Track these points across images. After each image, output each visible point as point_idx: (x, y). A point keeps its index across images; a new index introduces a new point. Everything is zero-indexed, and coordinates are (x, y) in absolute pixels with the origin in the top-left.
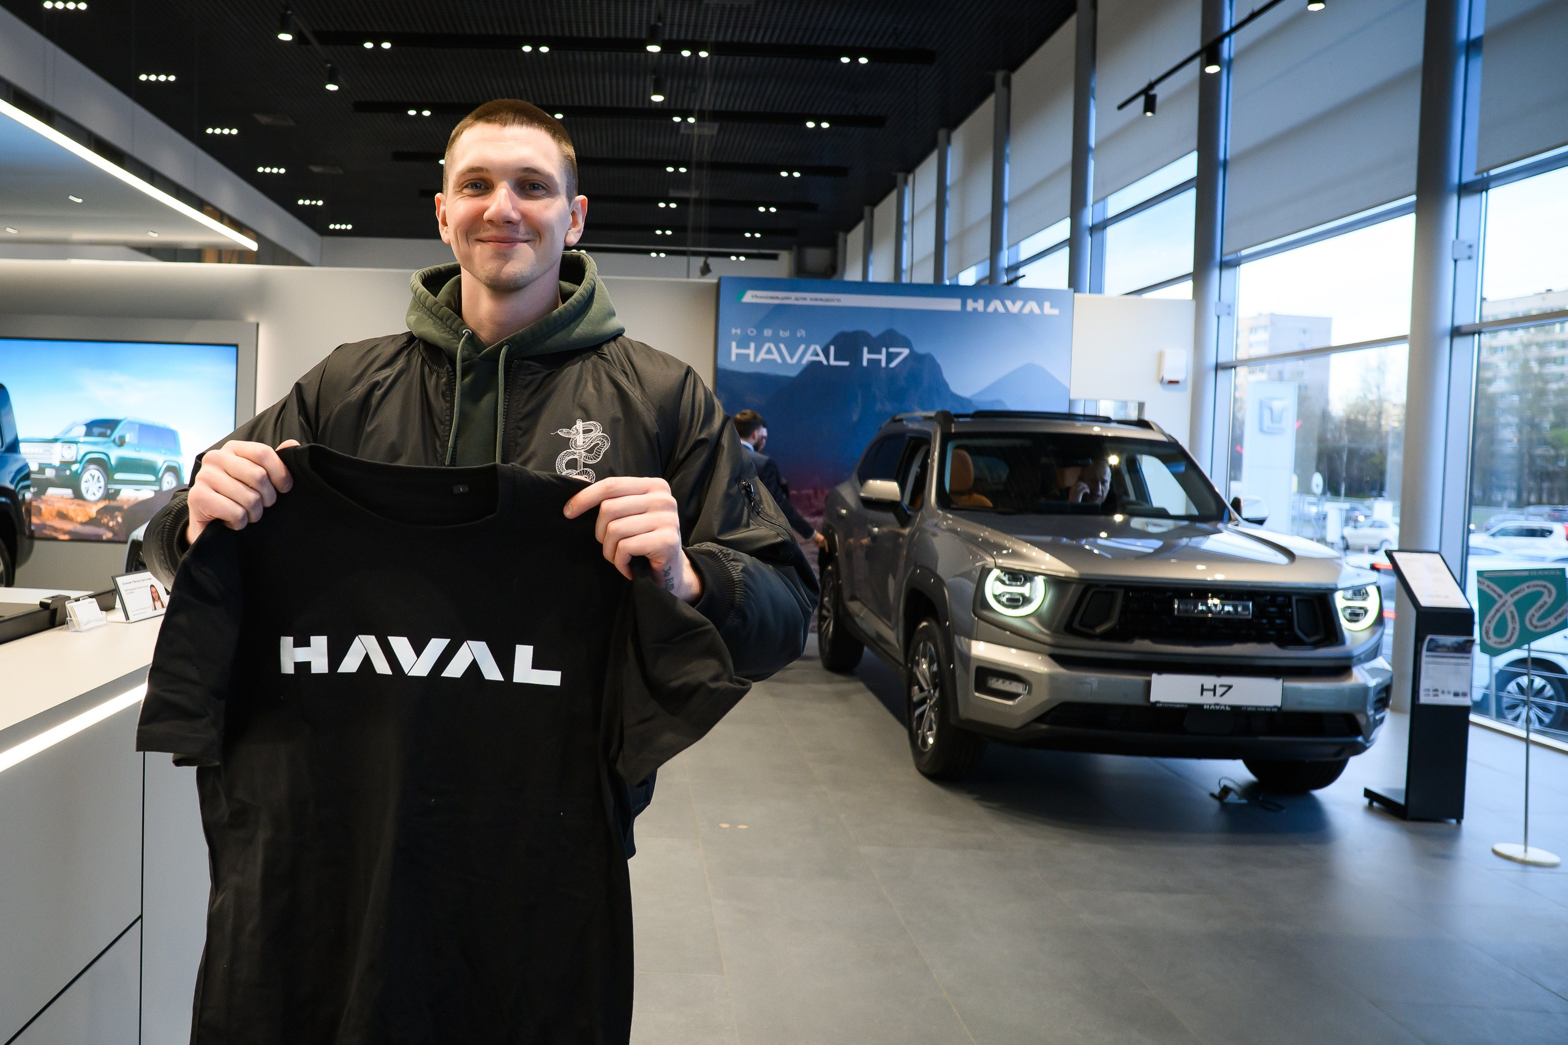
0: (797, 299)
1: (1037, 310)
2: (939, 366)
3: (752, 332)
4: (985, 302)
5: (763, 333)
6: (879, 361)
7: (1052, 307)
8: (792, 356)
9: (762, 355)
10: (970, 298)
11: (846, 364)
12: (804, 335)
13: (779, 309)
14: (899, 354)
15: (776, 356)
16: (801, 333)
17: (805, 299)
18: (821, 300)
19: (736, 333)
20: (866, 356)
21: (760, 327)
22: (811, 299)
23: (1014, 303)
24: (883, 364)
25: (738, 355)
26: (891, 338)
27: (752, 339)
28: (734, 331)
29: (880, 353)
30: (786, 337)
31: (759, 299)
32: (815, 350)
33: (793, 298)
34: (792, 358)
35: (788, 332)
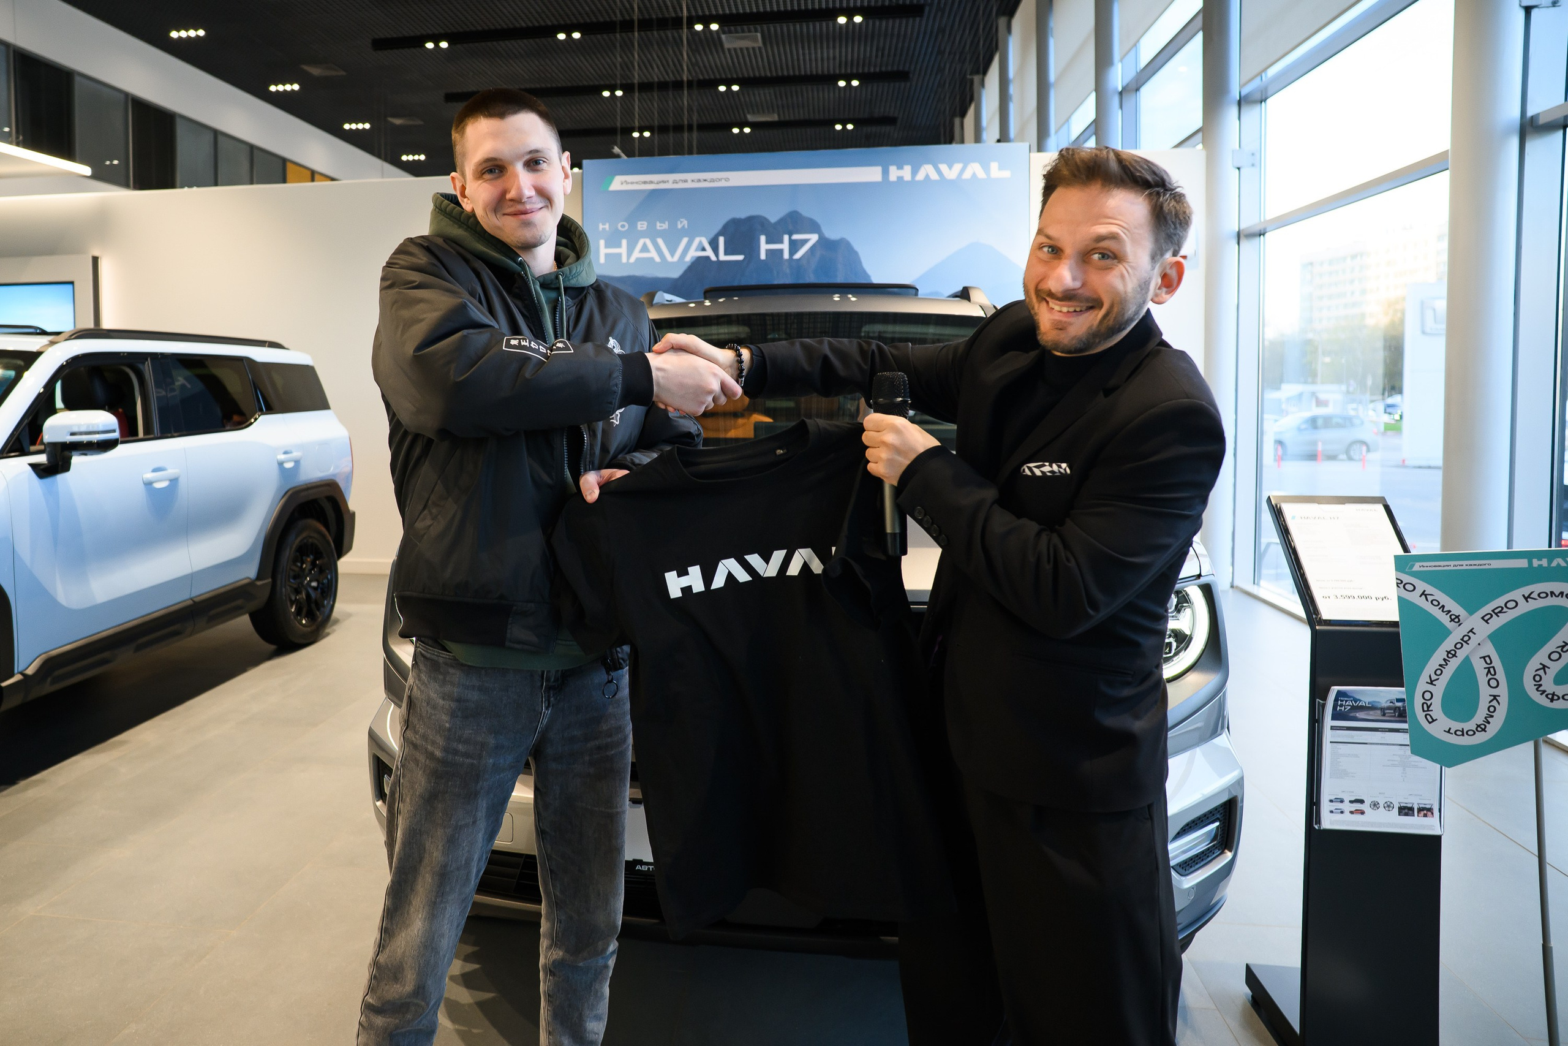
0: (675, 182)
1: (981, 174)
2: (856, 253)
3: (623, 226)
4: (912, 169)
5: (636, 227)
6: (781, 251)
7: (1001, 168)
8: (672, 253)
9: (636, 254)
10: (893, 165)
11: (740, 258)
12: (686, 227)
13: (655, 195)
14: (806, 241)
15: (653, 254)
16: (683, 223)
17: (686, 181)
18: (705, 179)
19: (604, 229)
20: (764, 246)
21: (632, 220)
22: (693, 180)
23: (950, 167)
24: (786, 256)
25: (607, 255)
26: (794, 222)
27: (624, 235)
28: (601, 227)
29: (782, 242)
30: (665, 229)
31: (630, 184)
32: (700, 242)
33: (671, 182)
34: (672, 255)
35: (667, 223)
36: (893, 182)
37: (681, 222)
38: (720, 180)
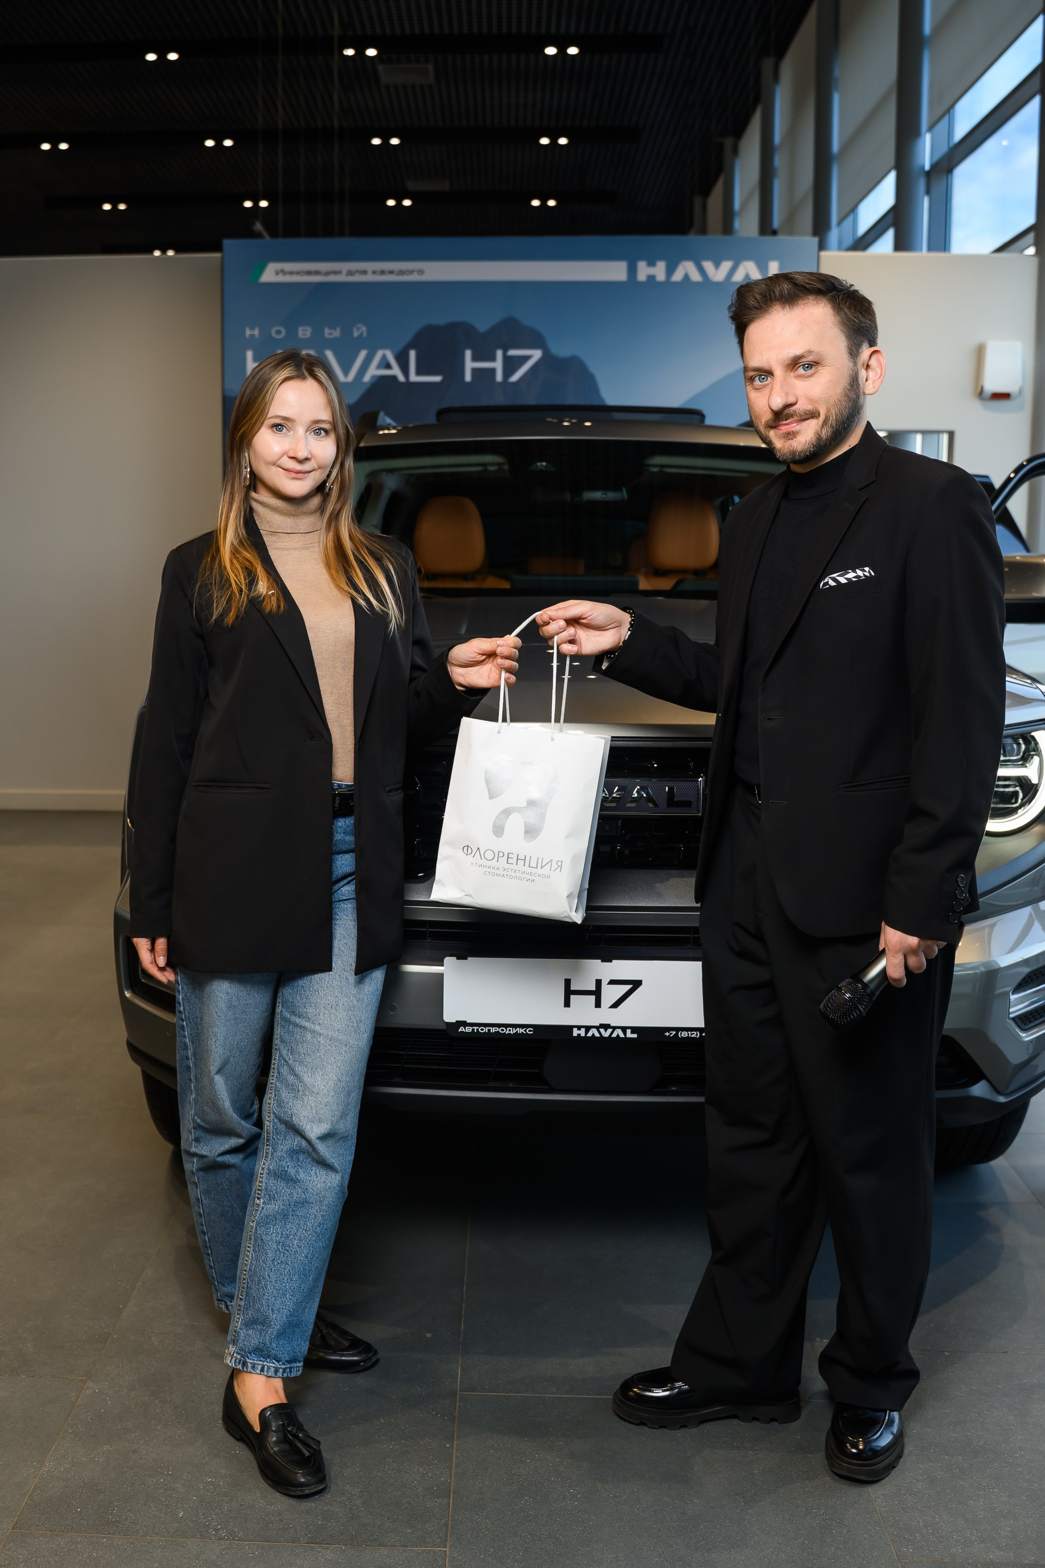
0: (350, 274)
1: (756, 275)
3: (278, 332)
4: (667, 266)
5: (297, 333)
6: (493, 371)
8: (346, 371)
10: (642, 259)
11: (437, 379)
12: (365, 334)
13: (323, 291)
14: (527, 358)
16: (360, 330)
17: (365, 272)
18: (391, 272)
19: (252, 336)
20: (470, 365)
21: (291, 323)
22: (374, 272)
23: (717, 265)
24: (499, 377)
26: (510, 334)
28: (248, 332)
29: (493, 359)
30: (336, 338)
31: (288, 276)
32: (384, 357)
33: (344, 272)
34: (346, 373)
35: (338, 329)
36: (642, 283)
37: (358, 329)
38: (411, 272)
